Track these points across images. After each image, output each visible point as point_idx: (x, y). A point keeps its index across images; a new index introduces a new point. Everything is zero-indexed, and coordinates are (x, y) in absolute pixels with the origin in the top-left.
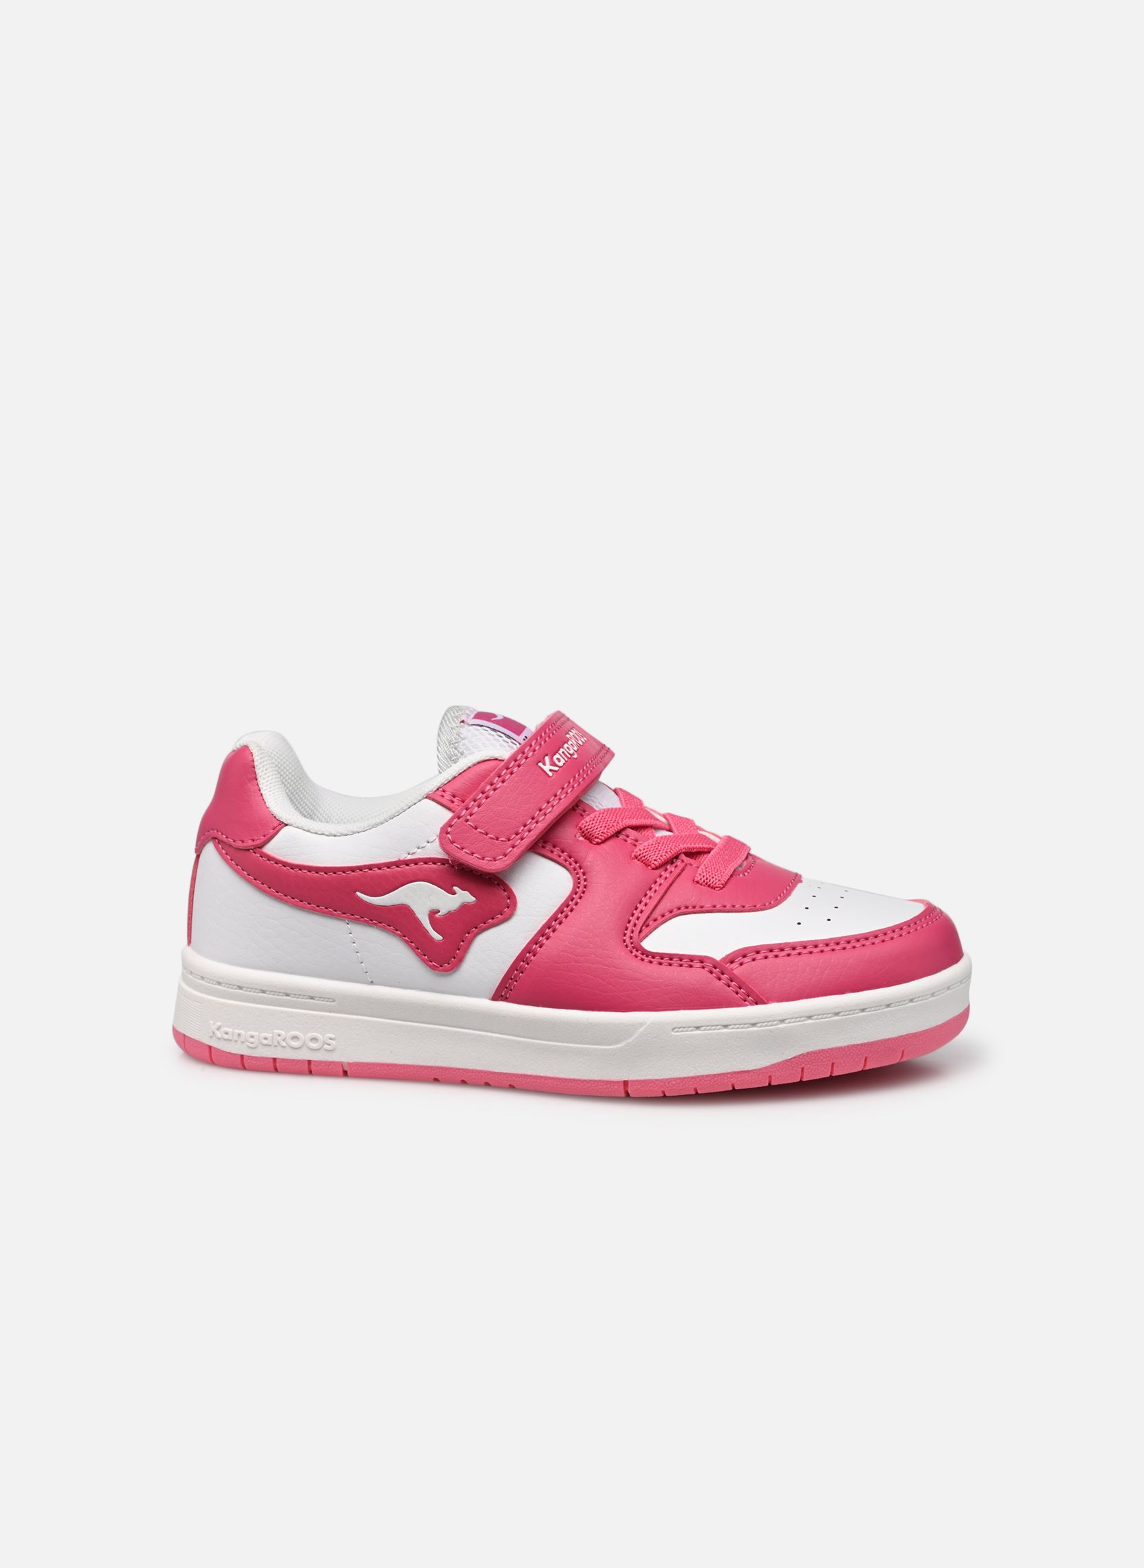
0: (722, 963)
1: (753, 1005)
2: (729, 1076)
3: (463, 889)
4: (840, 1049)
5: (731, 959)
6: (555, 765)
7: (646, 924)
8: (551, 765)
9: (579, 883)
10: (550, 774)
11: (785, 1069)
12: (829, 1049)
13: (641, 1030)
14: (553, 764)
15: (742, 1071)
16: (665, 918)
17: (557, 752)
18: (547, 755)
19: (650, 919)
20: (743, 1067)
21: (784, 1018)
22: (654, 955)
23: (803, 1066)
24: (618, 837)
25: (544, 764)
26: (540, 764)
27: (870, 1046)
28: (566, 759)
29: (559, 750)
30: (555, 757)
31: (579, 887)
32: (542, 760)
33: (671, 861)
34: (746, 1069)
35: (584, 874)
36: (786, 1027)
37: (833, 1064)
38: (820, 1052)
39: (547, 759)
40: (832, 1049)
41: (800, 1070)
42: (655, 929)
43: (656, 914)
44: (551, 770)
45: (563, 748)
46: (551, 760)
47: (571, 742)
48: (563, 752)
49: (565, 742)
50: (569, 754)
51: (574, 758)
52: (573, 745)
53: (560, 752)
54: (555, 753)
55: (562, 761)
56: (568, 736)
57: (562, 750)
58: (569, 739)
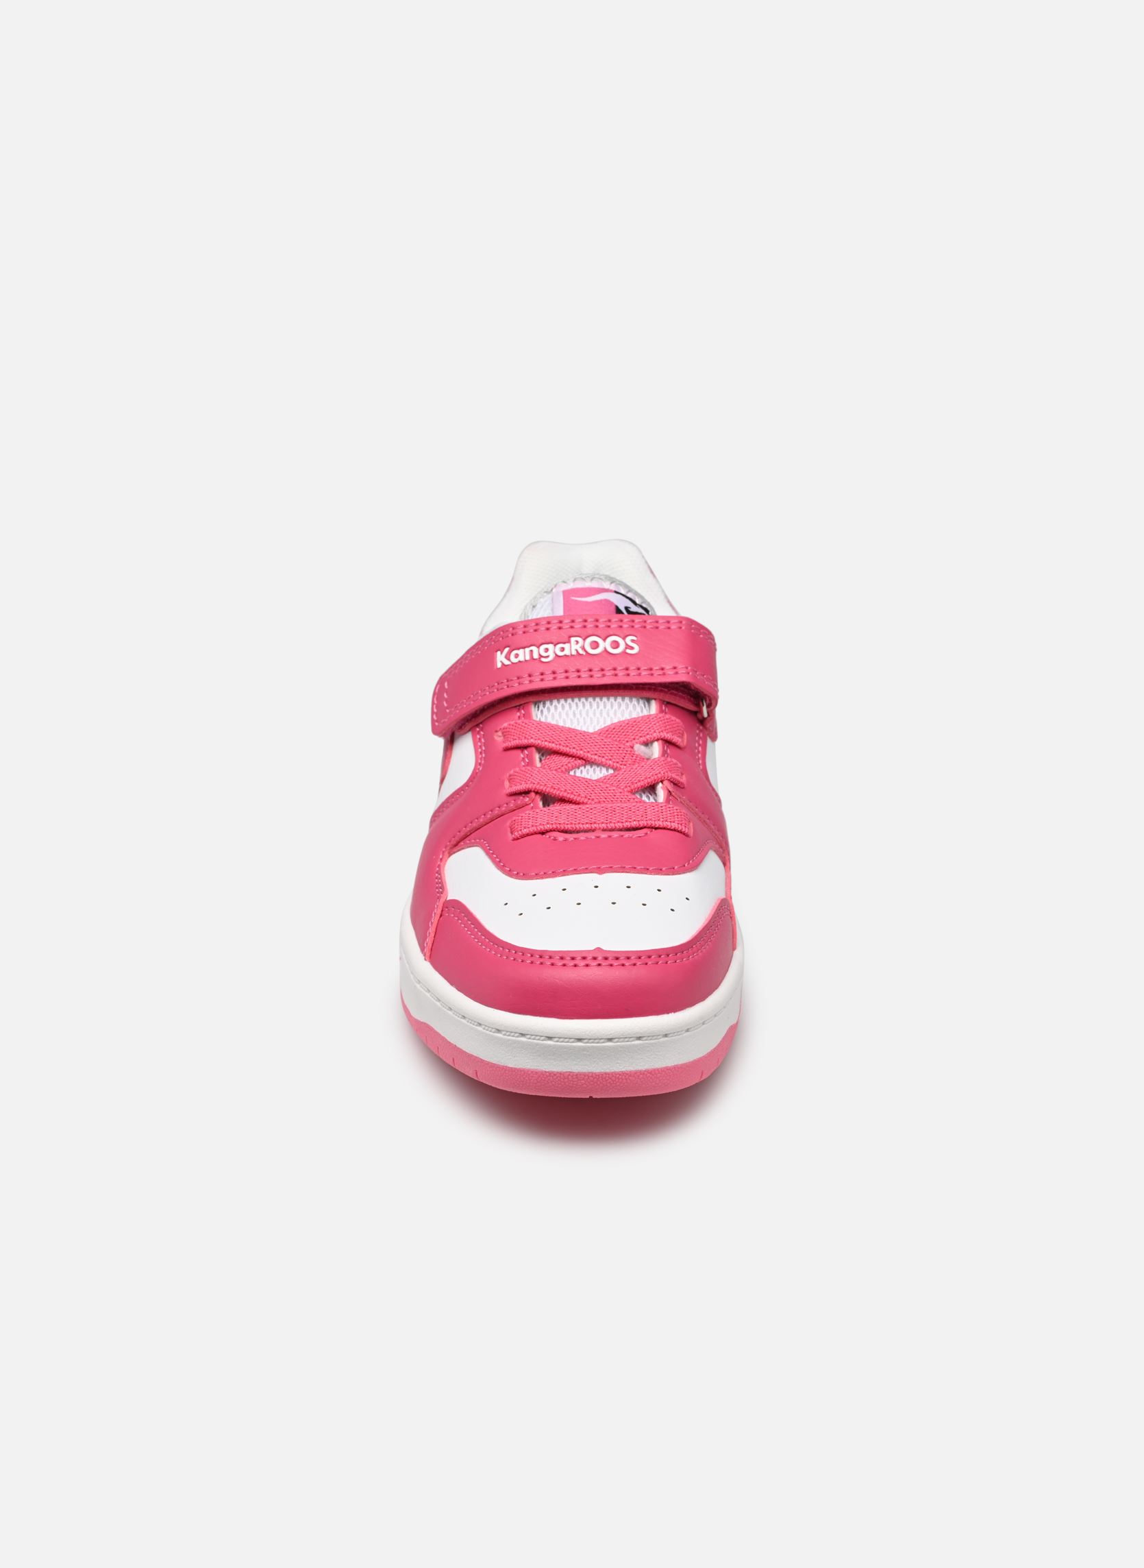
0: (443, 903)
6: (509, 659)
8: (505, 658)
10: (499, 665)
14: (508, 657)
17: (524, 648)
18: (509, 647)
24: (522, 751)
26: (499, 653)
28: (528, 658)
29: (529, 647)
30: (515, 652)
32: (502, 649)
33: (523, 794)
39: (507, 650)
44: (502, 662)
45: (538, 647)
46: (509, 653)
47: (566, 646)
48: (531, 651)
49: (552, 643)
50: (540, 655)
51: (543, 660)
52: (563, 649)
53: (527, 650)
54: (519, 649)
55: (521, 658)
56: (573, 639)
57: (533, 648)
58: (569, 642)
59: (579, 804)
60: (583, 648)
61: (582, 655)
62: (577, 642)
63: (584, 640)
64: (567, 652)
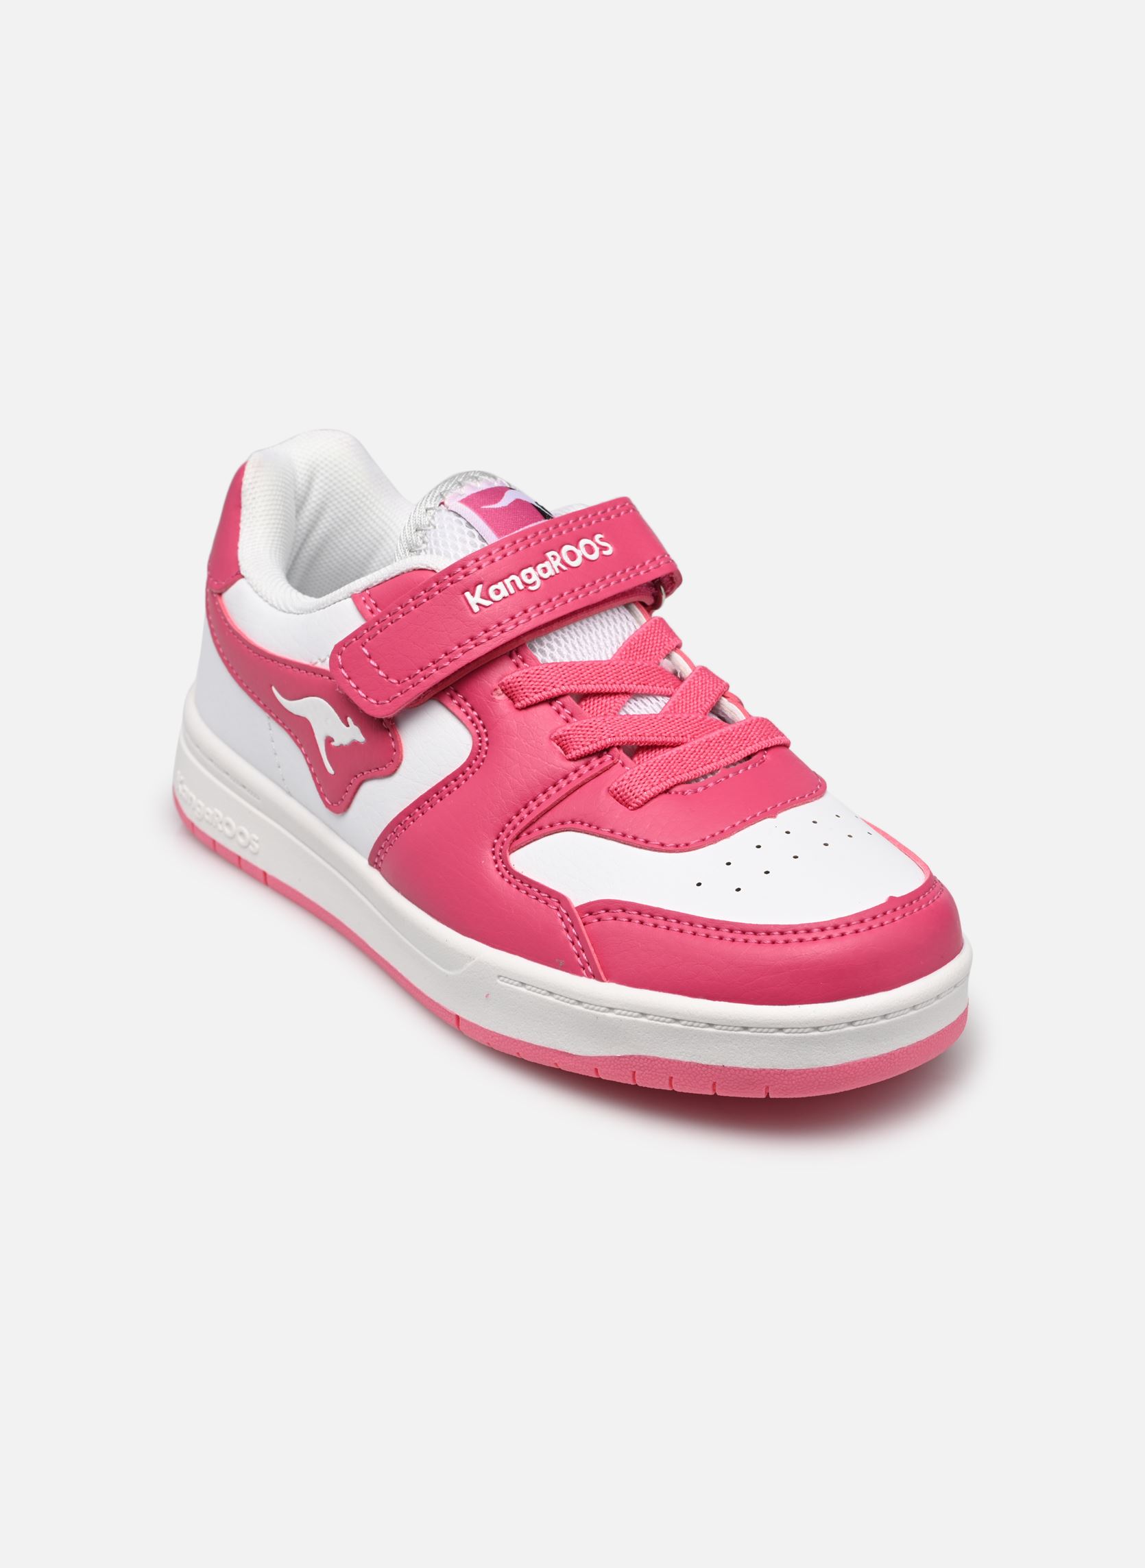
0: (576, 912)
1: (590, 978)
2: (551, 1053)
3: (356, 723)
4: (679, 1063)
5: (590, 909)
6: (489, 598)
7: (528, 830)
8: (482, 597)
9: (479, 754)
10: (476, 609)
11: (612, 1066)
12: (666, 1060)
13: (469, 964)
14: (486, 596)
15: (565, 1053)
16: (553, 829)
17: (502, 580)
18: (481, 583)
19: (536, 825)
20: (566, 1048)
21: (614, 1007)
22: (516, 875)
23: (634, 1070)
24: (551, 705)
25: (473, 594)
26: (468, 594)
27: (719, 1071)
28: (512, 591)
29: (508, 577)
30: (493, 588)
31: (476, 760)
32: (472, 589)
33: (599, 753)
34: (569, 1052)
35: (488, 744)
36: (614, 1018)
37: (671, 1079)
38: (654, 1060)
39: (479, 588)
40: (670, 1061)
41: (631, 1075)
42: (534, 840)
43: (544, 821)
44: (478, 604)
45: (518, 574)
46: (486, 590)
47: (546, 564)
48: (513, 581)
49: (531, 566)
50: (524, 583)
51: (531, 588)
52: (545, 570)
53: (507, 581)
54: (496, 583)
55: (504, 593)
56: (549, 555)
57: (513, 577)
58: (546, 559)
59: (678, 745)
60: (563, 562)
61: (566, 570)
62: (554, 557)
63: (559, 552)
64: (550, 572)
